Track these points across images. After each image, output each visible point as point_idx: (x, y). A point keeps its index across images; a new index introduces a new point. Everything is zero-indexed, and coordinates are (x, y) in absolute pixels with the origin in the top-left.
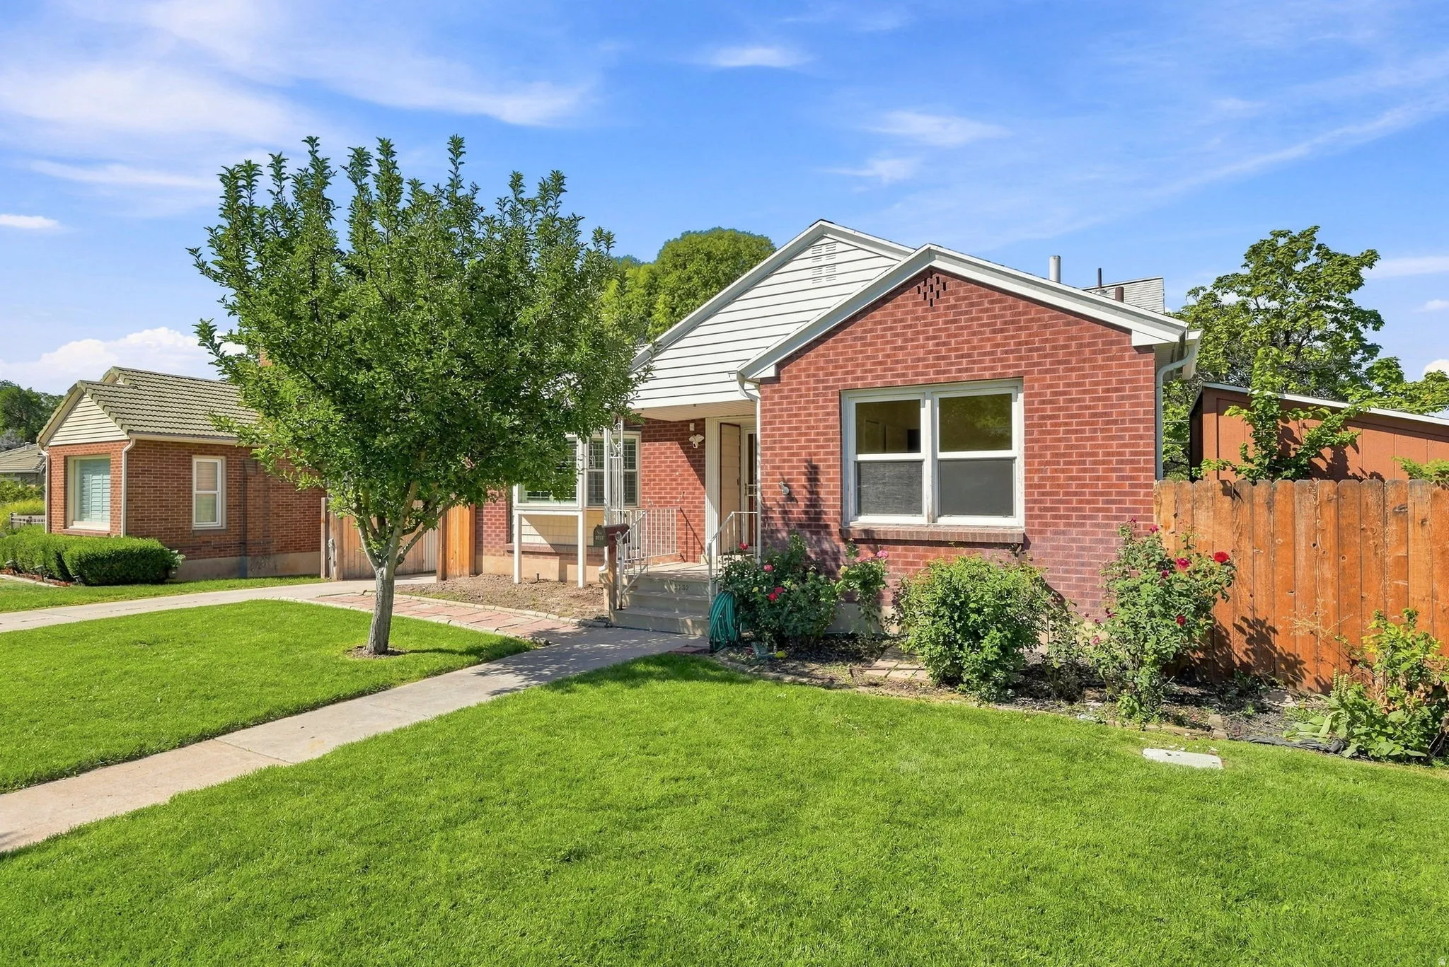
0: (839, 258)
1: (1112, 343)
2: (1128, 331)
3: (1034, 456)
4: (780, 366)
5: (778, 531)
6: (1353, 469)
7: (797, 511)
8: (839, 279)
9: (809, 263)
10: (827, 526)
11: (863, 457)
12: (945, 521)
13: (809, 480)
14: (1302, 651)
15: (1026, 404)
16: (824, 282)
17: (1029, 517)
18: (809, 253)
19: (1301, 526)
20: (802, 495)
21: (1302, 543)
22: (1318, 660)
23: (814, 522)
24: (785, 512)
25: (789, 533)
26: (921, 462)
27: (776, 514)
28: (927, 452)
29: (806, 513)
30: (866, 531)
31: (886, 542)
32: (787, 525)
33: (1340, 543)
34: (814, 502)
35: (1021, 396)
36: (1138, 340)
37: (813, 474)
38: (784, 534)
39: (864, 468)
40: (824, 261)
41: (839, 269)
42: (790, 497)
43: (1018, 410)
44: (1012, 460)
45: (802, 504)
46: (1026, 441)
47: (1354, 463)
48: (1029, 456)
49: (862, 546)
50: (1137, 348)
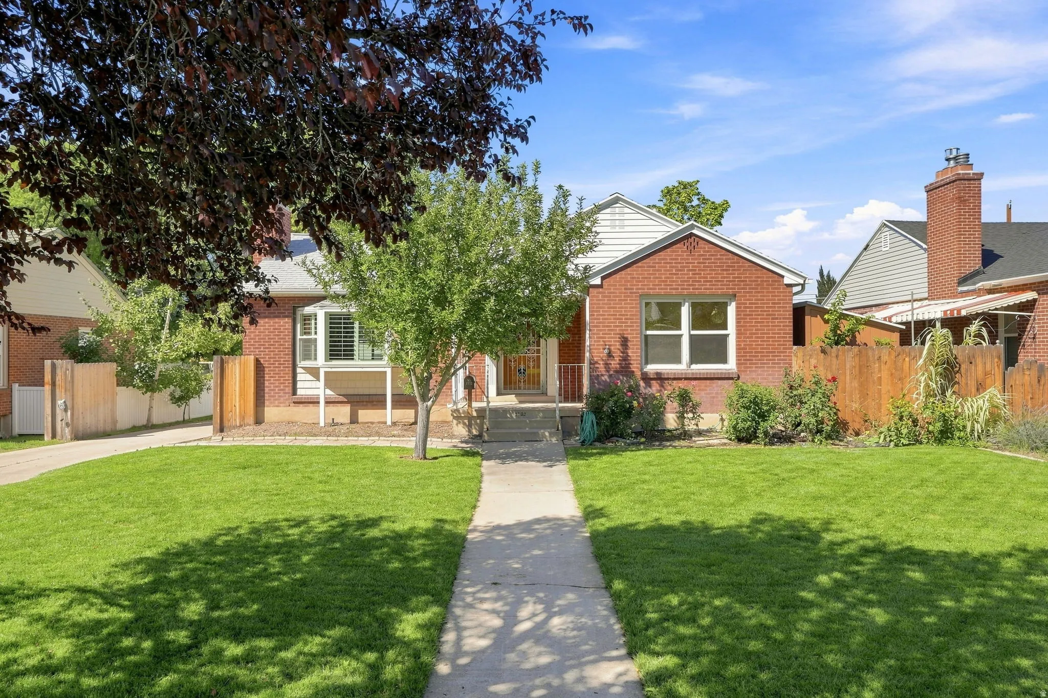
0: (626, 216)
1: (775, 281)
2: (783, 277)
3: (741, 334)
4: (603, 278)
5: (602, 375)
6: (858, 342)
7: (615, 364)
8: (627, 229)
9: (608, 217)
10: (633, 372)
11: (649, 332)
12: (694, 366)
13: (622, 345)
14: (848, 418)
15: (737, 307)
16: (617, 229)
17: (738, 364)
18: (608, 210)
19: (848, 366)
20: (617, 354)
21: (848, 372)
22: (854, 421)
23: (625, 369)
24: (606, 364)
25: (610, 376)
26: (681, 335)
27: (601, 367)
28: (685, 330)
29: (619, 364)
30: (657, 374)
31: (668, 379)
32: (608, 371)
33: (860, 372)
34: (625, 359)
35: (734, 304)
36: (787, 281)
37: (625, 342)
38: (606, 377)
39: (649, 339)
40: (617, 217)
41: (626, 223)
42: (610, 355)
43: (731, 310)
44: (727, 335)
45: (617, 359)
46: (737, 326)
47: (859, 339)
48: (739, 334)
49: (653, 382)
50: (786, 285)
